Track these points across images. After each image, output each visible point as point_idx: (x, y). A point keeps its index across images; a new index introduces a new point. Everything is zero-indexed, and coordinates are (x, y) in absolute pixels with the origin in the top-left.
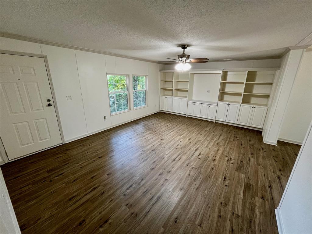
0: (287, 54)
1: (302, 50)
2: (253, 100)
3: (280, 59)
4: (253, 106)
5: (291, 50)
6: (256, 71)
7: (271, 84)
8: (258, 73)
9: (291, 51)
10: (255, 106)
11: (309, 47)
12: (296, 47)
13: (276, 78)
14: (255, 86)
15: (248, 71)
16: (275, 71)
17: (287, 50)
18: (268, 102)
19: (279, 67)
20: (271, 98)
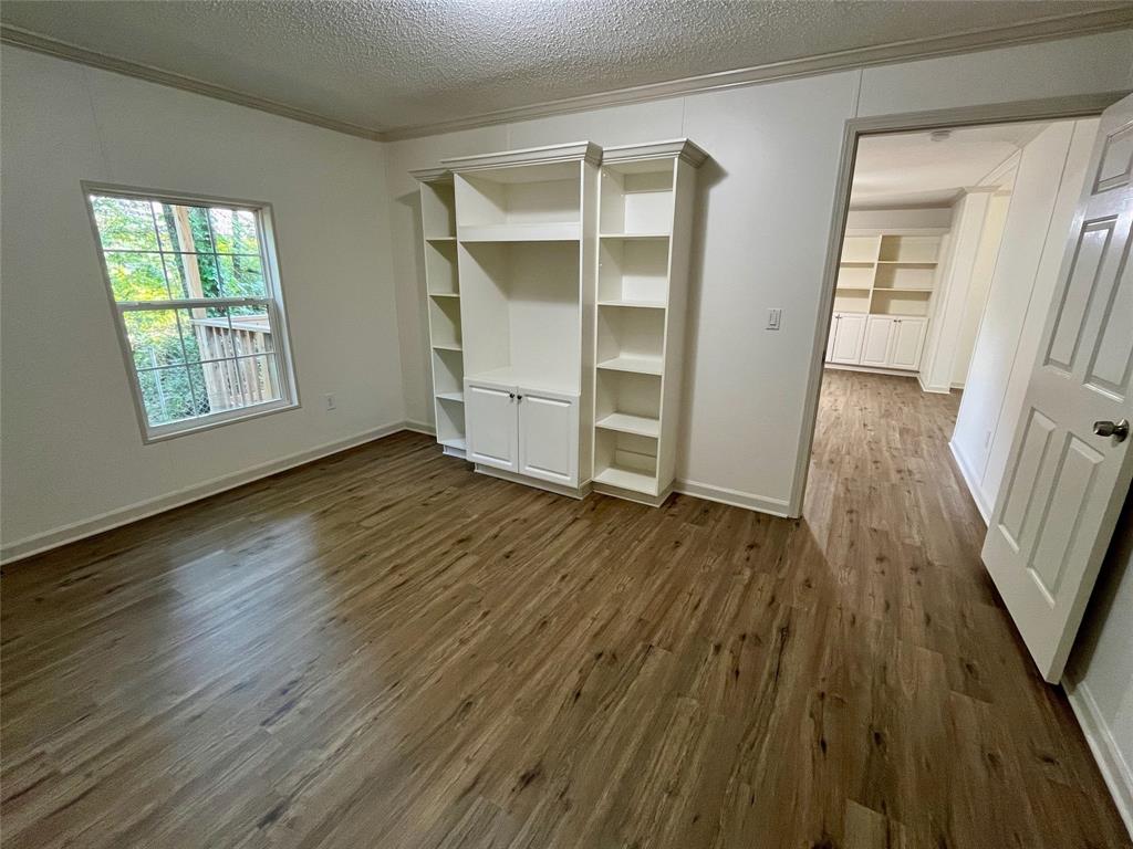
0: (962, 201)
1: (986, 194)
2: (894, 305)
3: (949, 209)
4: (895, 318)
5: (966, 193)
6: (899, 237)
7: (933, 266)
8: (904, 241)
9: (968, 196)
10: (900, 318)
11: (1000, 189)
12: (976, 189)
13: (943, 251)
14: (899, 272)
15: (883, 237)
16: (941, 235)
17: (962, 193)
18: (927, 307)
19: (947, 225)
20: (933, 297)
